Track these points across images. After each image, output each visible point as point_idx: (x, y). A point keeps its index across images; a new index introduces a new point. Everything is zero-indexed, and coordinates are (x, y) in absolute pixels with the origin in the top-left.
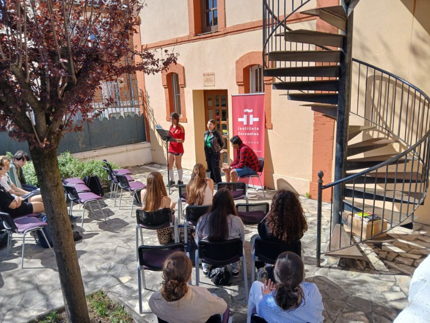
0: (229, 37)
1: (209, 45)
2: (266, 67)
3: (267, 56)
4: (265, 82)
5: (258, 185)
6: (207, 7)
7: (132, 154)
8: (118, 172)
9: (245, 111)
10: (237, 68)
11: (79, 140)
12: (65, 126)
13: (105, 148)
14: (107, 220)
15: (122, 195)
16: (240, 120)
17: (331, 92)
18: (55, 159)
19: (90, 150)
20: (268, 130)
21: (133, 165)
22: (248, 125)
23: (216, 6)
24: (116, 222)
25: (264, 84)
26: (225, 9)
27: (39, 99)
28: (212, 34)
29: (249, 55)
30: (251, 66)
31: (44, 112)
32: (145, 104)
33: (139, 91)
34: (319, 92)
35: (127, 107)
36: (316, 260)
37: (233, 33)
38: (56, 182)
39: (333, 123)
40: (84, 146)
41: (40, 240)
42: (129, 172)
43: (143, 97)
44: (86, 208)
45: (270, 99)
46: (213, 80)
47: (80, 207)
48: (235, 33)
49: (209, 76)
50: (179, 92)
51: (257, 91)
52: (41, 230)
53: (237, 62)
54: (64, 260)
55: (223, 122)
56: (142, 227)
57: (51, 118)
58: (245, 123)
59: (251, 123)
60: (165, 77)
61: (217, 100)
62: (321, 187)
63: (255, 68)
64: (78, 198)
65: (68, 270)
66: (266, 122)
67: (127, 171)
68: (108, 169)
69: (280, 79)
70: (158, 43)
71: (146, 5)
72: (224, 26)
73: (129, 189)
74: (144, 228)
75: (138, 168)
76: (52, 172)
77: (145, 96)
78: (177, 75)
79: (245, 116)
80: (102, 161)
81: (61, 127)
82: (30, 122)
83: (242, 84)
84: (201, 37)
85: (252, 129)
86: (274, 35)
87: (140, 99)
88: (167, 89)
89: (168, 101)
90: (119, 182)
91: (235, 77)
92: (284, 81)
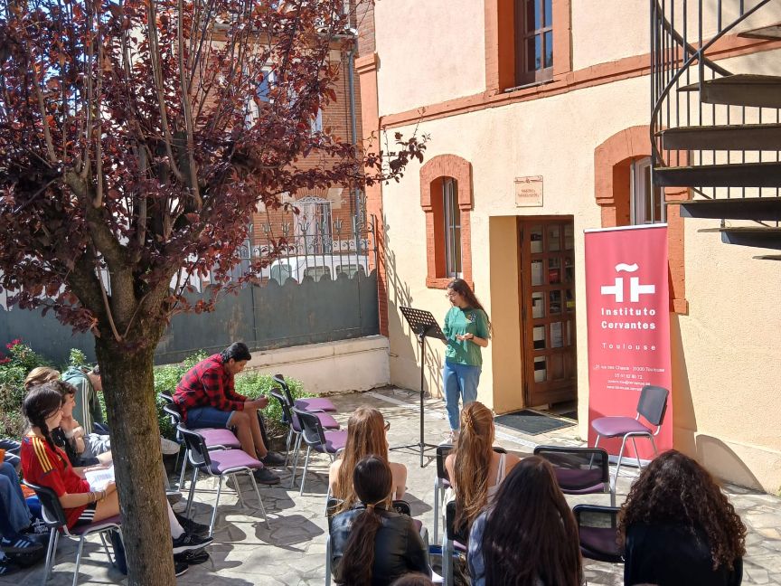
0: (579, 93)
1: (532, 113)
4: (669, 199)
6: (532, 27)
7: (343, 362)
8: (308, 404)
9: (620, 267)
10: (598, 166)
11: (230, 326)
16: (606, 290)
18: (147, 372)
20: (679, 316)
21: (345, 389)
22: (627, 301)
23: (551, 24)
25: (666, 202)
26: (570, 29)
27: (124, 241)
28: (540, 88)
29: (628, 134)
30: (634, 159)
31: (130, 269)
32: (380, 247)
33: (369, 219)
37: (587, 84)
38: (144, 424)
42: (331, 406)
43: (377, 232)
45: (681, 240)
46: (538, 191)
48: (595, 82)
49: (529, 185)
50: (458, 222)
51: (648, 218)
52: (119, 531)
53: (598, 151)
58: (619, 299)
59: (634, 298)
60: (428, 187)
63: (642, 165)
64: (208, 461)
67: (327, 404)
69: (700, 193)
70: (415, 111)
72: (568, 69)
73: (324, 447)
75: (354, 397)
76: (137, 400)
77: (380, 229)
78: (455, 182)
79: (619, 281)
80: (273, 378)
83: (611, 201)
84: (512, 95)
85: (638, 313)
86: (673, 90)
87: (371, 236)
88: (432, 214)
89: (433, 241)
90: (303, 428)
91: (593, 186)
92: (712, 197)
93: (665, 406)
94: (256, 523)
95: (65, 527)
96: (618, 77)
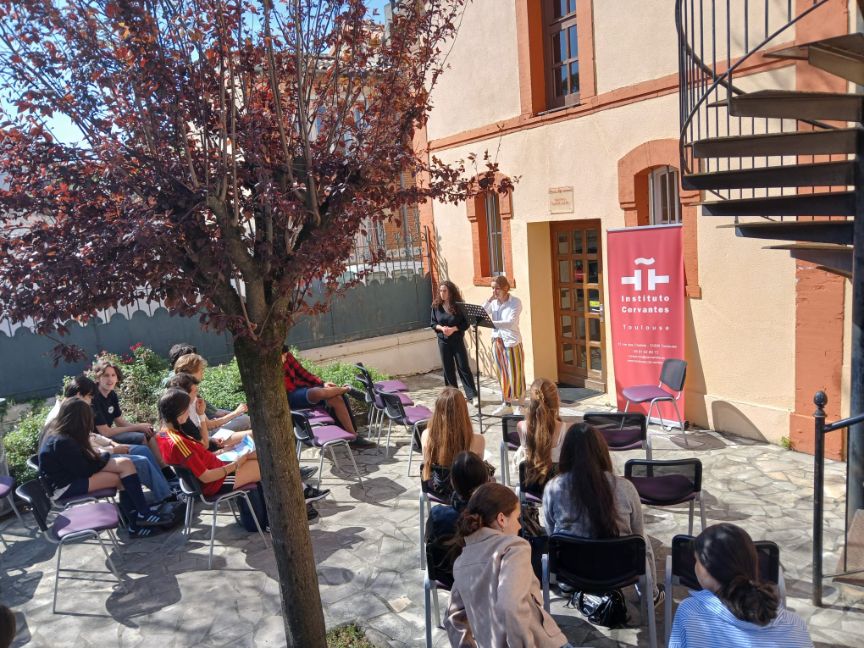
0: (603, 114)
1: (562, 133)
2: (688, 171)
3: (689, 149)
4: (682, 201)
5: (672, 418)
6: (558, 58)
7: (406, 350)
9: (638, 261)
10: (621, 175)
12: (297, 305)
13: (358, 339)
14: (363, 479)
15: (392, 432)
16: (625, 281)
17: (834, 218)
19: (332, 344)
20: (692, 300)
21: (409, 372)
22: (644, 291)
23: (576, 54)
24: (379, 487)
25: (680, 205)
26: (594, 59)
28: (569, 111)
29: (649, 147)
30: (652, 169)
31: (262, 279)
32: (433, 253)
33: (422, 229)
34: (807, 219)
35: (400, 260)
36: (811, 590)
37: (611, 105)
38: (278, 408)
39: (842, 284)
40: (322, 337)
41: (241, 515)
42: (404, 387)
43: (430, 241)
44: (325, 456)
45: (694, 236)
46: (569, 200)
47: (314, 452)
49: (560, 195)
50: (499, 229)
51: (665, 219)
52: (246, 497)
53: (621, 163)
54: (290, 560)
55: (593, 286)
56: (431, 499)
57: (274, 290)
58: (638, 287)
59: (651, 287)
60: (473, 200)
61: (579, 240)
62: (821, 428)
63: (658, 173)
64: (312, 436)
65: (296, 580)
66: (686, 284)
67: (399, 385)
68: (366, 381)
69: (718, 194)
70: (459, 135)
71: (449, 66)
72: (593, 93)
73: (404, 420)
74: (435, 500)
75: (418, 379)
76: (272, 389)
77: (432, 239)
78: (496, 196)
79: (638, 273)
80: (354, 366)
81: (290, 307)
82: (237, 298)
83: (633, 205)
84: (544, 117)
85: (655, 299)
86: (703, 106)
87: (424, 244)
88: (476, 224)
89: (478, 246)
90: (385, 406)
91: (617, 192)
92: (727, 197)
93: (685, 375)
94: (350, 485)
95: (202, 496)
96: (636, 99)
